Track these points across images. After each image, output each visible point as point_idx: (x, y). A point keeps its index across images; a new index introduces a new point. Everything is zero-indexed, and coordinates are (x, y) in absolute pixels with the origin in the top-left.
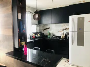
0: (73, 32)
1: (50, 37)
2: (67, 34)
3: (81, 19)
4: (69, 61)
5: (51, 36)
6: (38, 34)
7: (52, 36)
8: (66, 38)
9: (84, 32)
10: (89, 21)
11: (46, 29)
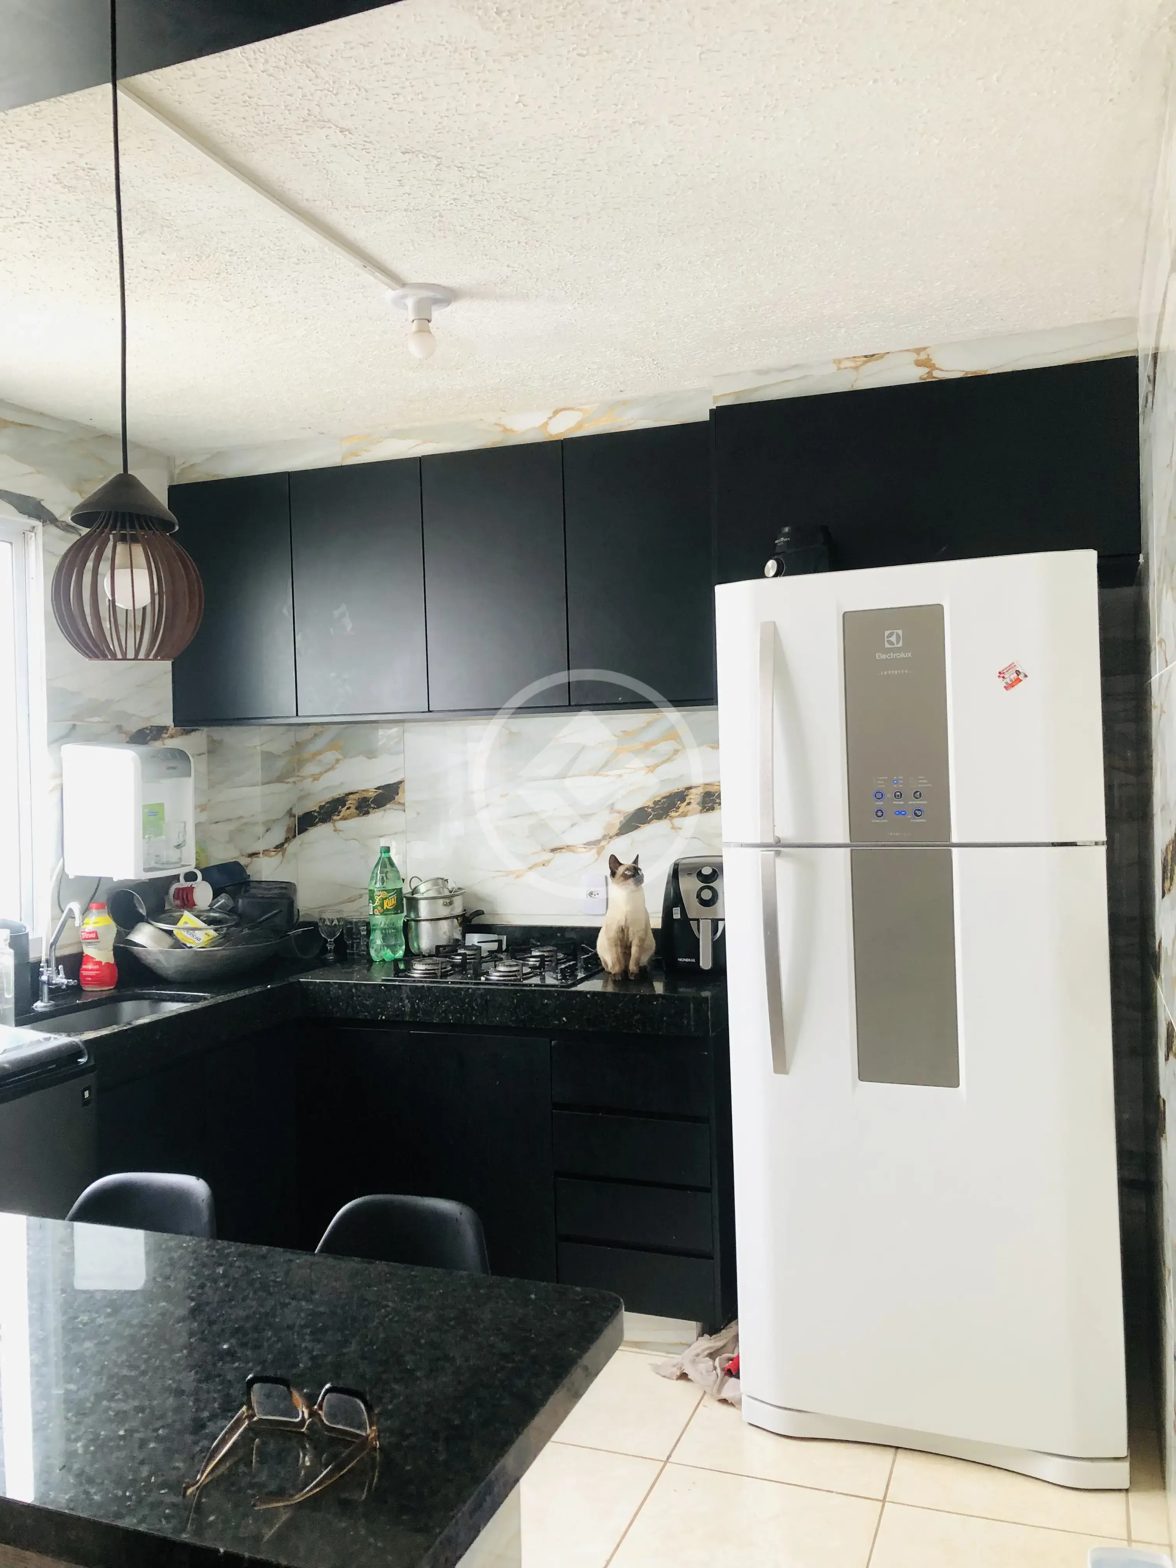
0: (778, 846)
1: (411, 956)
2: (689, 886)
3: (894, 638)
4: (733, 1372)
5: (426, 940)
6: (186, 900)
7: (447, 931)
8: (680, 960)
9: (955, 850)
10: (1018, 672)
11: (335, 818)
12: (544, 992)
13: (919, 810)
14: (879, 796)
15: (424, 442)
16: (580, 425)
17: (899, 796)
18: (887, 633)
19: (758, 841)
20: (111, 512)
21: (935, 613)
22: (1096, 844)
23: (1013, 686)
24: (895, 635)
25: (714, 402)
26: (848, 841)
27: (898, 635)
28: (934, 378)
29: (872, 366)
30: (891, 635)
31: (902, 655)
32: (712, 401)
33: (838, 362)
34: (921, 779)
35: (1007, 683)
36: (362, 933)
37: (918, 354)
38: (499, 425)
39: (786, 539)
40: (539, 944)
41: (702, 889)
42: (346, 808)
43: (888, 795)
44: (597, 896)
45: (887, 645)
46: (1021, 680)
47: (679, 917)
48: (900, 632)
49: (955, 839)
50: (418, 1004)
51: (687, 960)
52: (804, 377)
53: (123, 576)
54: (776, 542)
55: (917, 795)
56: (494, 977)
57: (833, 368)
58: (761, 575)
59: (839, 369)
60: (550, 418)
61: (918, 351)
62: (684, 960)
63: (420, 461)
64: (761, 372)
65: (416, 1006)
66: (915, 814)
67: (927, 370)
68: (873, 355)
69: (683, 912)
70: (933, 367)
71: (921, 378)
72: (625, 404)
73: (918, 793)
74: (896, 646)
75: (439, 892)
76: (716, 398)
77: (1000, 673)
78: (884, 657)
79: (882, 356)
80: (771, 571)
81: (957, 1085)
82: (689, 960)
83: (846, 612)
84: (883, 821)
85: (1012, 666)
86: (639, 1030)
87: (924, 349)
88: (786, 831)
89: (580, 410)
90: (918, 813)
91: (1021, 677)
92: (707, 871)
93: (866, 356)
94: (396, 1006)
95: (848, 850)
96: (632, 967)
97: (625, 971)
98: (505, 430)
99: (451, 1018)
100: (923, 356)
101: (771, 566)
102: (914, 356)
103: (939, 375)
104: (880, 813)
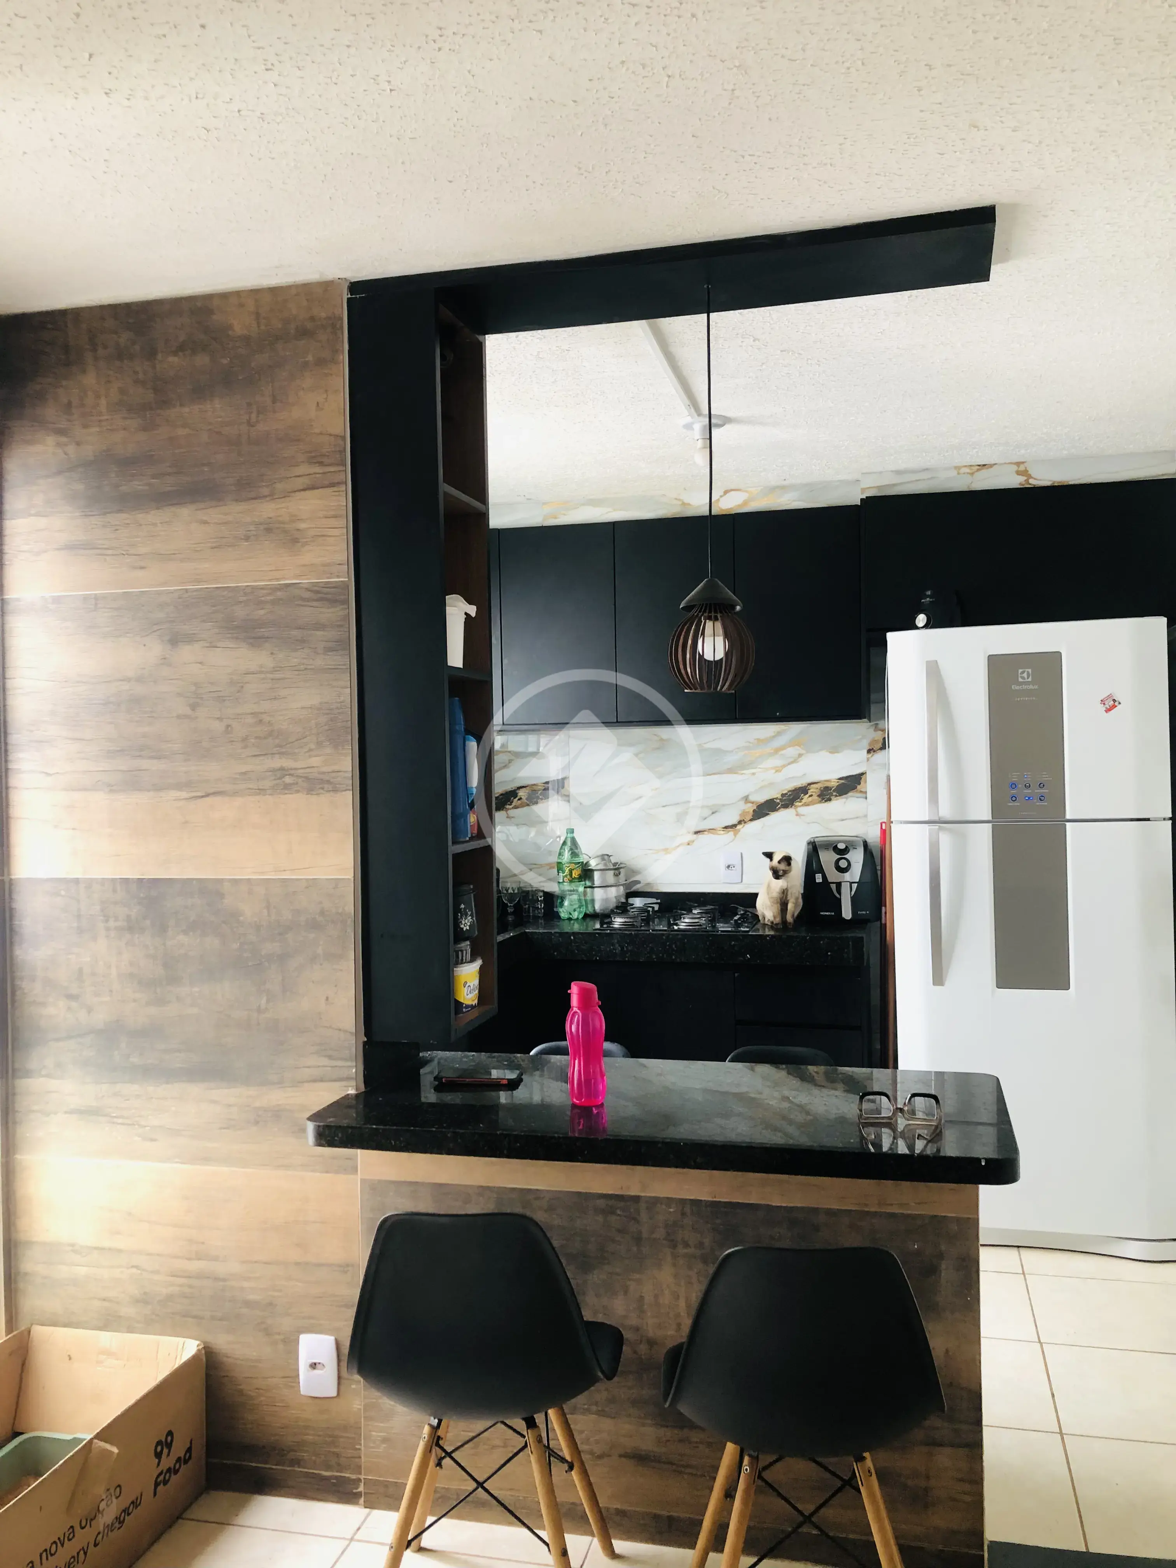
0: (940, 822)
2: (827, 857)
3: (1025, 675)
5: (599, 903)
7: (616, 896)
8: (822, 913)
9: (1068, 824)
10: (1114, 701)
11: (508, 807)
12: (727, 936)
13: (1042, 796)
14: (1014, 786)
15: (614, 510)
16: (745, 503)
17: (1028, 787)
18: (1020, 671)
19: (927, 819)
20: (703, 604)
21: (1056, 657)
22: (1164, 819)
23: (1110, 710)
24: (1026, 673)
25: (862, 493)
26: (990, 818)
27: (1028, 673)
28: (1030, 484)
29: (984, 473)
30: (1023, 672)
31: (1031, 687)
32: (860, 491)
33: (957, 468)
34: (1045, 775)
35: (1106, 708)
36: (540, 899)
37: (1019, 466)
38: (679, 500)
39: (931, 600)
40: (696, 905)
41: (838, 860)
42: (517, 799)
43: (1020, 786)
44: (733, 868)
45: (1020, 680)
46: (1116, 706)
47: (821, 881)
48: (1030, 670)
49: (1068, 817)
50: (626, 947)
51: (827, 913)
52: (932, 478)
53: (709, 641)
54: (922, 601)
55: (1041, 785)
56: (682, 926)
57: (954, 473)
58: (913, 627)
59: (958, 474)
60: (721, 496)
61: (1018, 464)
62: (825, 913)
63: (614, 526)
64: (899, 472)
65: (625, 949)
66: (1040, 799)
67: (1025, 478)
68: (984, 465)
69: (824, 877)
70: (1030, 477)
71: (1020, 484)
72: (783, 488)
73: (1042, 785)
74: (1027, 680)
75: (605, 865)
76: (863, 490)
77: (1102, 701)
78: (1017, 688)
79: (991, 466)
80: (921, 622)
81: (1067, 988)
82: (830, 913)
83: (989, 656)
84: (1016, 804)
85: (1110, 696)
86: (809, 962)
87: (1023, 463)
88: (945, 811)
89: (746, 491)
90: (1042, 798)
91: (1116, 704)
92: (841, 846)
93: (979, 466)
94: (608, 949)
95: (990, 825)
96: (789, 918)
97: (784, 921)
98: (684, 504)
99: (654, 957)
100: (1022, 468)
101: (921, 619)
102: (1015, 468)
103: (1033, 482)
104: (1014, 798)
